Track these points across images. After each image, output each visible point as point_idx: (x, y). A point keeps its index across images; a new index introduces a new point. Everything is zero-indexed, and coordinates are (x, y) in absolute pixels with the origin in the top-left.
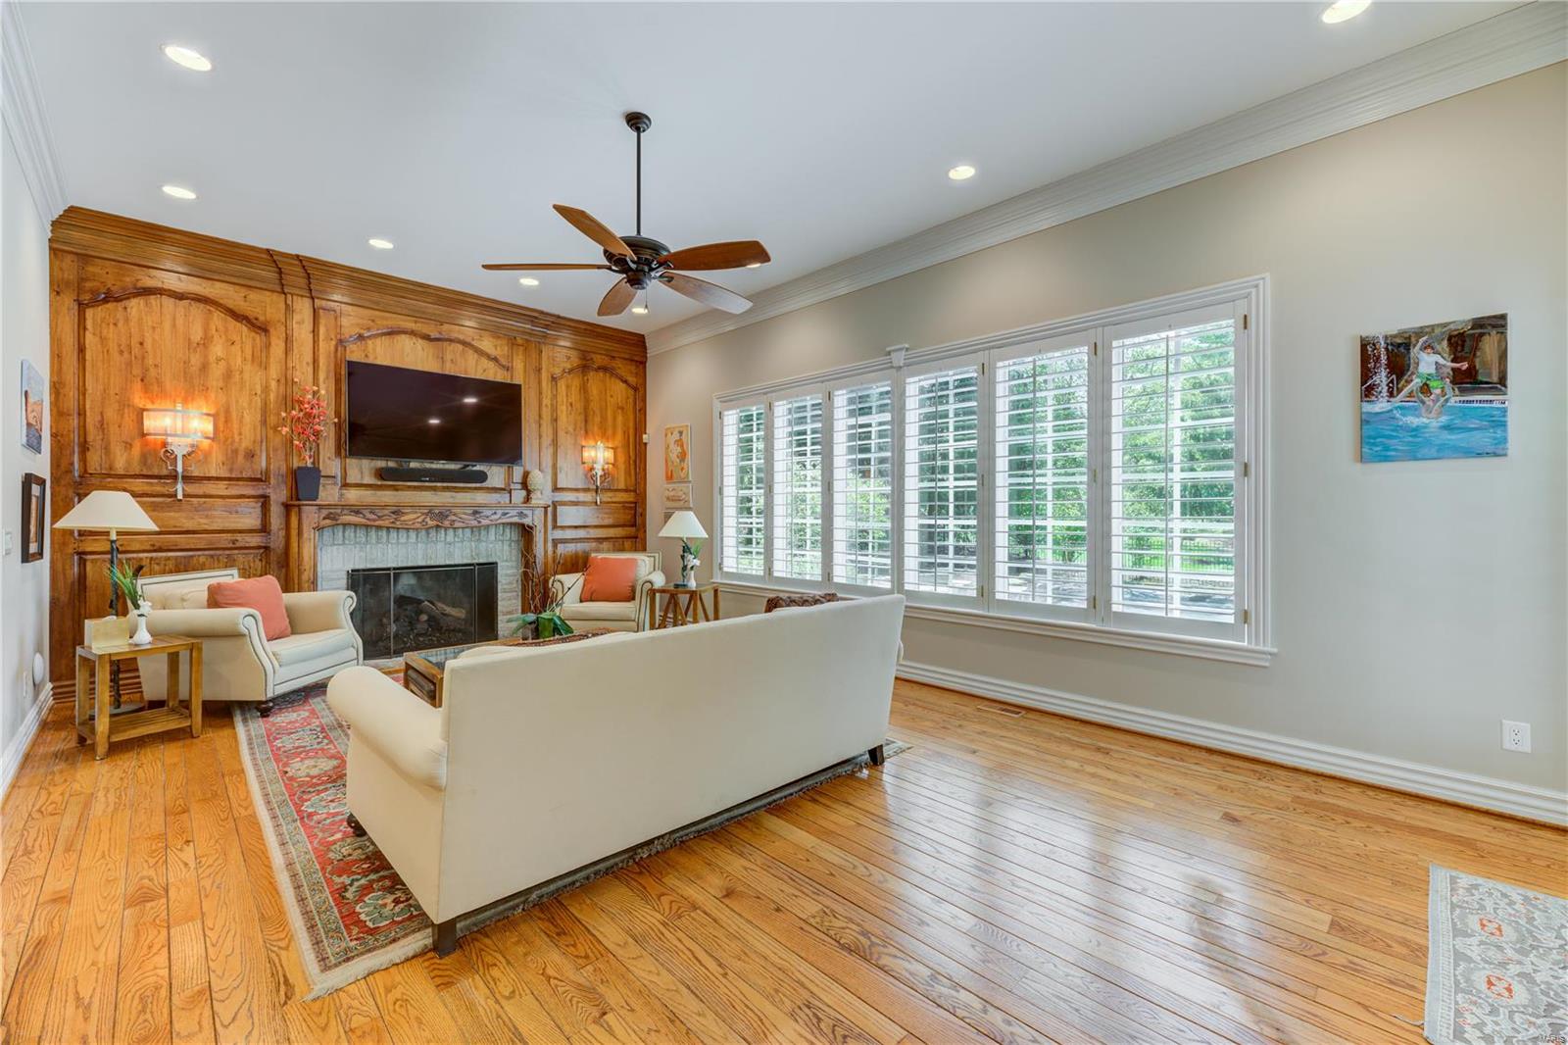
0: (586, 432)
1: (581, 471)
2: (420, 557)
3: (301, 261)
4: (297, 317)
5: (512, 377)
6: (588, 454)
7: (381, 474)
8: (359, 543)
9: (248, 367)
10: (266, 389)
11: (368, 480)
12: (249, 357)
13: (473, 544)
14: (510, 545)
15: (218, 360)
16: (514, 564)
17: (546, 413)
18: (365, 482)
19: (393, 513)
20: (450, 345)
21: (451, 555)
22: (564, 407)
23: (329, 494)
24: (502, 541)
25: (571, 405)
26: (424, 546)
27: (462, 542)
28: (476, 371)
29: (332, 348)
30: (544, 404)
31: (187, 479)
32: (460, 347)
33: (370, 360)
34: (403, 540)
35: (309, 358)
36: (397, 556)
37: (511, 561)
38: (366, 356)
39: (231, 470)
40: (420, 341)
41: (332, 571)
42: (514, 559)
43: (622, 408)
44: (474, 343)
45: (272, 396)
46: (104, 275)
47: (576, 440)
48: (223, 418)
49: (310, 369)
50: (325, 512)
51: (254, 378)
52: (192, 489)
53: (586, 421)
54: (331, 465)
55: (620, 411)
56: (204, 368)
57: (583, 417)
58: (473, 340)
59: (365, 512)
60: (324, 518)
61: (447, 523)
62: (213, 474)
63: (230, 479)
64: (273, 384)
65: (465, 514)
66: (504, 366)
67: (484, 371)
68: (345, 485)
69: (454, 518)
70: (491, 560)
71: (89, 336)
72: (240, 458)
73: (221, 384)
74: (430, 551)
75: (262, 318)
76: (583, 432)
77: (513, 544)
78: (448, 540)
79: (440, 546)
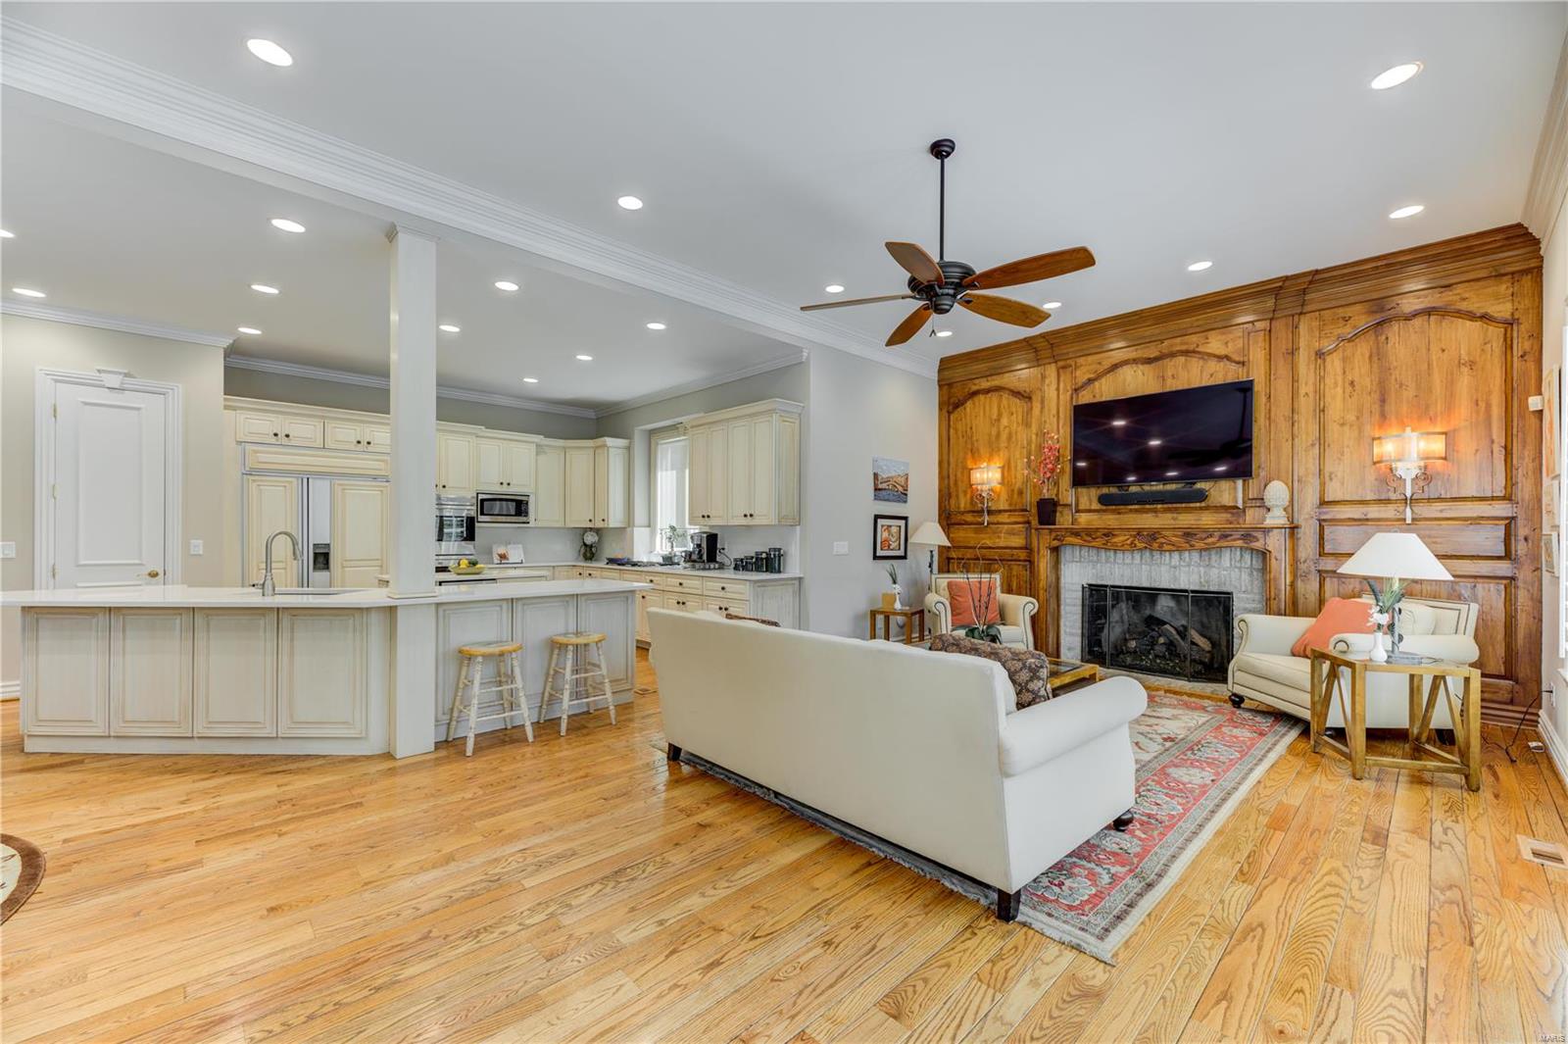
0: (1383, 416)
1: (1371, 476)
2: (1144, 579)
3: (1044, 337)
4: (1047, 381)
5: (1248, 373)
6: (1387, 448)
7: (1104, 500)
8: (1092, 561)
9: (1020, 428)
10: (1029, 443)
11: (1096, 506)
12: (1020, 421)
13: (1201, 569)
14: (1251, 574)
15: (1005, 427)
16: (1257, 597)
17: (1305, 405)
18: (1093, 508)
19: (1104, 535)
20: (1171, 361)
21: (1176, 579)
22: (1339, 390)
23: (1064, 519)
24: (1240, 568)
25: (1352, 383)
26: (1148, 567)
27: (1189, 566)
28: (1202, 378)
29: (1068, 398)
30: (1302, 391)
31: (990, 512)
32: (1182, 359)
33: (1098, 399)
34: (1128, 561)
35: (1054, 412)
36: (1122, 576)
37: (1252, 592)
38: (1094, 396)
39: (1010, 505)
40: (1141, 367)
41: (1072, 584)
42: (1256, 590)
43: (1472, 364)
44: (1200, 349)
45: (1033, 446)
46: (958, 392)
47: (1360, 430)
48: (1006, 469)
49: (1055, 419)
50: (1054, 534)
51: (1022, 435)
52: (994, 519)
53: (1383, 401)
54: (1068, 495)
55: (1465, 370)
56: (998, 435)
57: (1376, 396)
58: (1198, 346)
59: (1083, 534)
60: (1054, 540)
61: (1155, 545)
62: (1002, 508)
63: (1010, 511)
64: (1034, 437)
65: (1176, 536)
66: (1238, 363)
67: (1211, 375)
68: (1078, 511)
69: (1163, 540)
70: (1224, 589)
71: (952, 431)
72: (1016, 496)
73: (1006, 445)
74: (1153, 574)
75: (1028, 390)
76: (1377, 417)
77: (1255, 573)
78: (1173, 564)
79: (1163, 568)
